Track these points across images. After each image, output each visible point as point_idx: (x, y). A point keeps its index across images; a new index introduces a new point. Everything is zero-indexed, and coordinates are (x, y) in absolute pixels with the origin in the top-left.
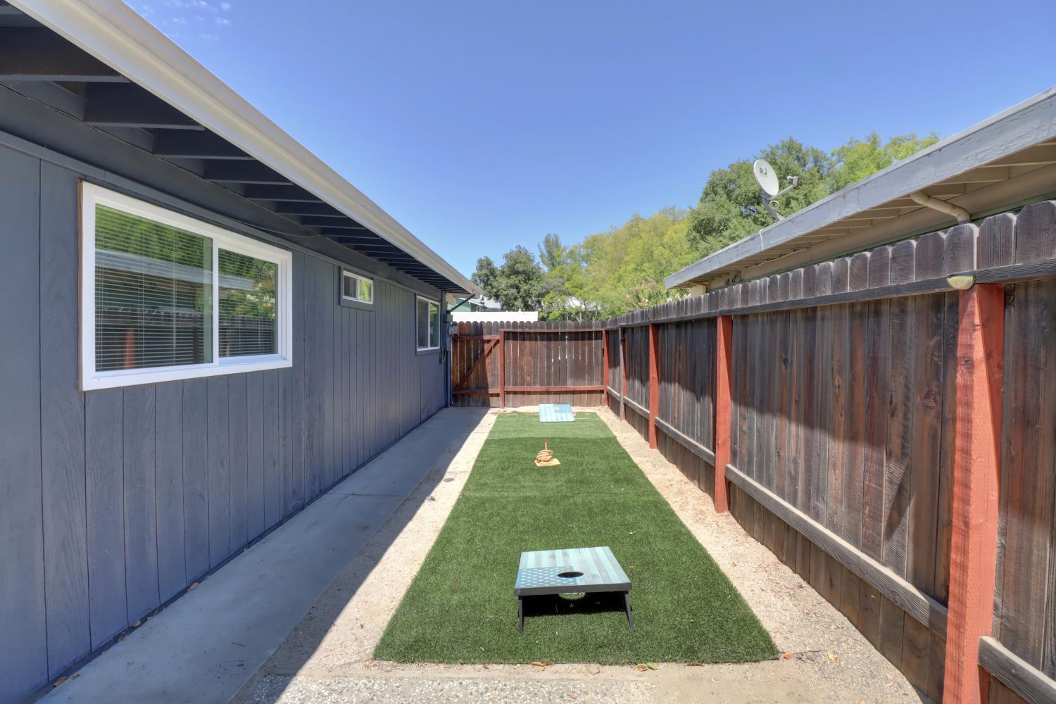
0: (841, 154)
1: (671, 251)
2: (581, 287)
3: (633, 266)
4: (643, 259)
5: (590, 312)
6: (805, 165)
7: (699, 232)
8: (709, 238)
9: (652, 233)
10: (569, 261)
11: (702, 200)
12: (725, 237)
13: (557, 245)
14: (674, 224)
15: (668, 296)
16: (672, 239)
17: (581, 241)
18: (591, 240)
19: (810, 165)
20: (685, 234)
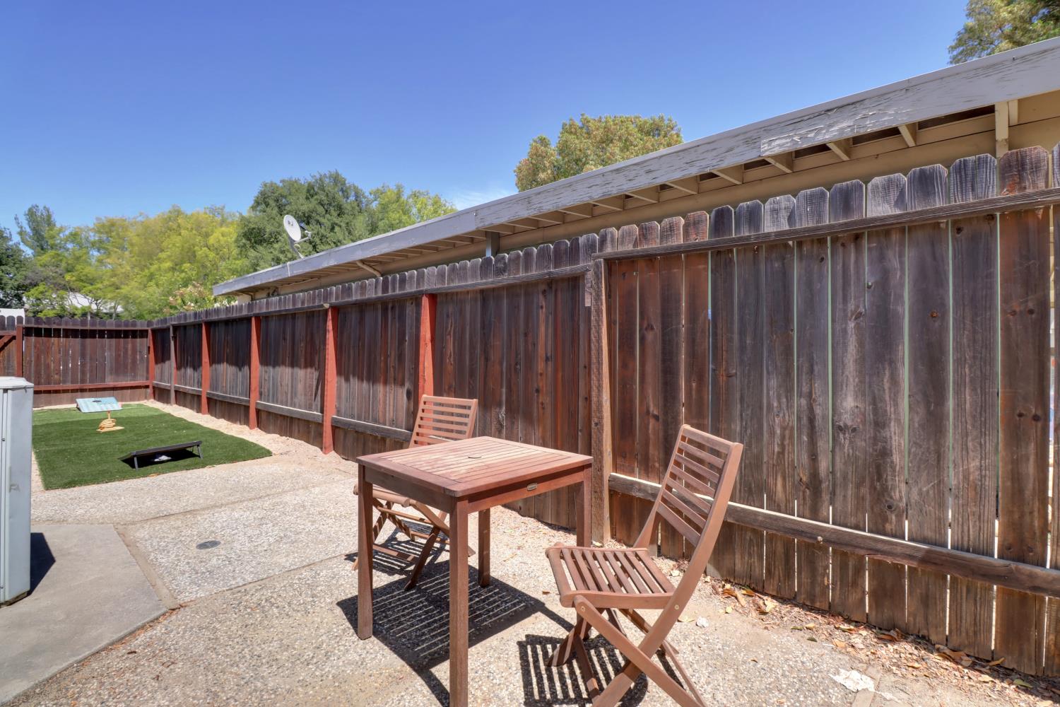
0: (378, 194)
1: (218, 254)
2: (92, 281)
3: (168, 264)
4: (183, 258)
5: (106, 314)
6: (348, 198)
7: (249, 239)
8: (260, 248)
9: (194, 232)
10: (70, 246)
11: (254, 208)
12: (275, 249)
13: (49, 221)
14: (221, 226)
15: (215, 302)
16: (219, 241)
17: (91, 223)
18: (107, 224)
19: (352, 198)
20: (233, 239)
